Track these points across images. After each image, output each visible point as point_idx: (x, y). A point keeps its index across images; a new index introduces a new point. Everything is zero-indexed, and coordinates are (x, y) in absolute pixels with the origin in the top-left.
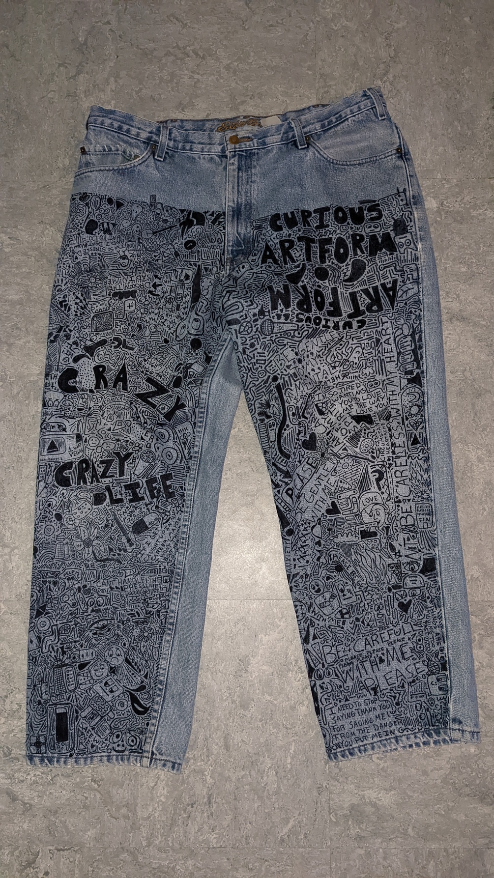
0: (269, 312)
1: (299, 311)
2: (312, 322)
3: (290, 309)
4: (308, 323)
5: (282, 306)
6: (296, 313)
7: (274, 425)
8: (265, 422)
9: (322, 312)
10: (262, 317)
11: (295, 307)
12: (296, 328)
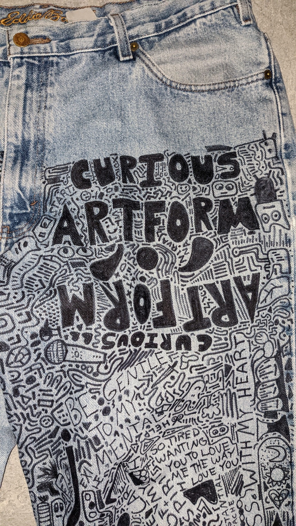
0: (58, 329)
1: (108, 331)
2: (130, 342)
3: (94, 326)
4: (122, 347)
5: (81, 321)
6: (103, 333)
7: (62, 509)
8: (49, 501)
9: (146, 324)
10: (46, 338)
11: (102, 323)
12: (102, 359)
